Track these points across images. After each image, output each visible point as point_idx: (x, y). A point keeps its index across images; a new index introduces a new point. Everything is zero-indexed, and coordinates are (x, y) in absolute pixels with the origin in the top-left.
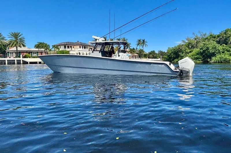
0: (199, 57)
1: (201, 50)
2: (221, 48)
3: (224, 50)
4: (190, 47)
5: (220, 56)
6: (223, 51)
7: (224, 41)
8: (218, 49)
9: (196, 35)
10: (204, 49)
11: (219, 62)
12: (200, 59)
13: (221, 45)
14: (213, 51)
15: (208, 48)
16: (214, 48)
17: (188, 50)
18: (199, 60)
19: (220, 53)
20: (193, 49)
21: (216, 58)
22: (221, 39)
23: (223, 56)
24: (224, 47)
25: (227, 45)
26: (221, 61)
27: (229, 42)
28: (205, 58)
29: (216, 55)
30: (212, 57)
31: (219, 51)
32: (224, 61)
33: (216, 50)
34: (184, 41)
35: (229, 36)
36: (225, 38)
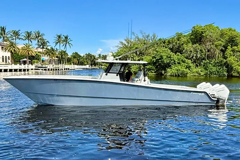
0: (152, 68)
1: (153, 58)
2: (177, 58)
3: (179, 60)
4: (138, 53)
5: (176, 68)
6: (178, 62)
7: (177, 49)
8: (173, 59)
9: (136, 35)
10: (158, 58)
11: (176, 76)
12: (153, 70)
13: (176, 53)
14: (168, 61)
15: (162, 57)
16: (169, 57)
17: (137, 58)
18: (151, 72)
19: (175, 64)
20: (142, 56)
21: (173, 71)
22: (174, 45)
23: (180, 67)
24: (179, 57)
25: (182, 54)
26: (178, 75)
27: (184, 51)
28: (159, 70)
29: (171, 66)
30: (167, 69)
31: (175, 61)
32: (181, 74)
33: (171, 59)
34: (122, 43)
35: (183, 43)
36: (178, 45)
